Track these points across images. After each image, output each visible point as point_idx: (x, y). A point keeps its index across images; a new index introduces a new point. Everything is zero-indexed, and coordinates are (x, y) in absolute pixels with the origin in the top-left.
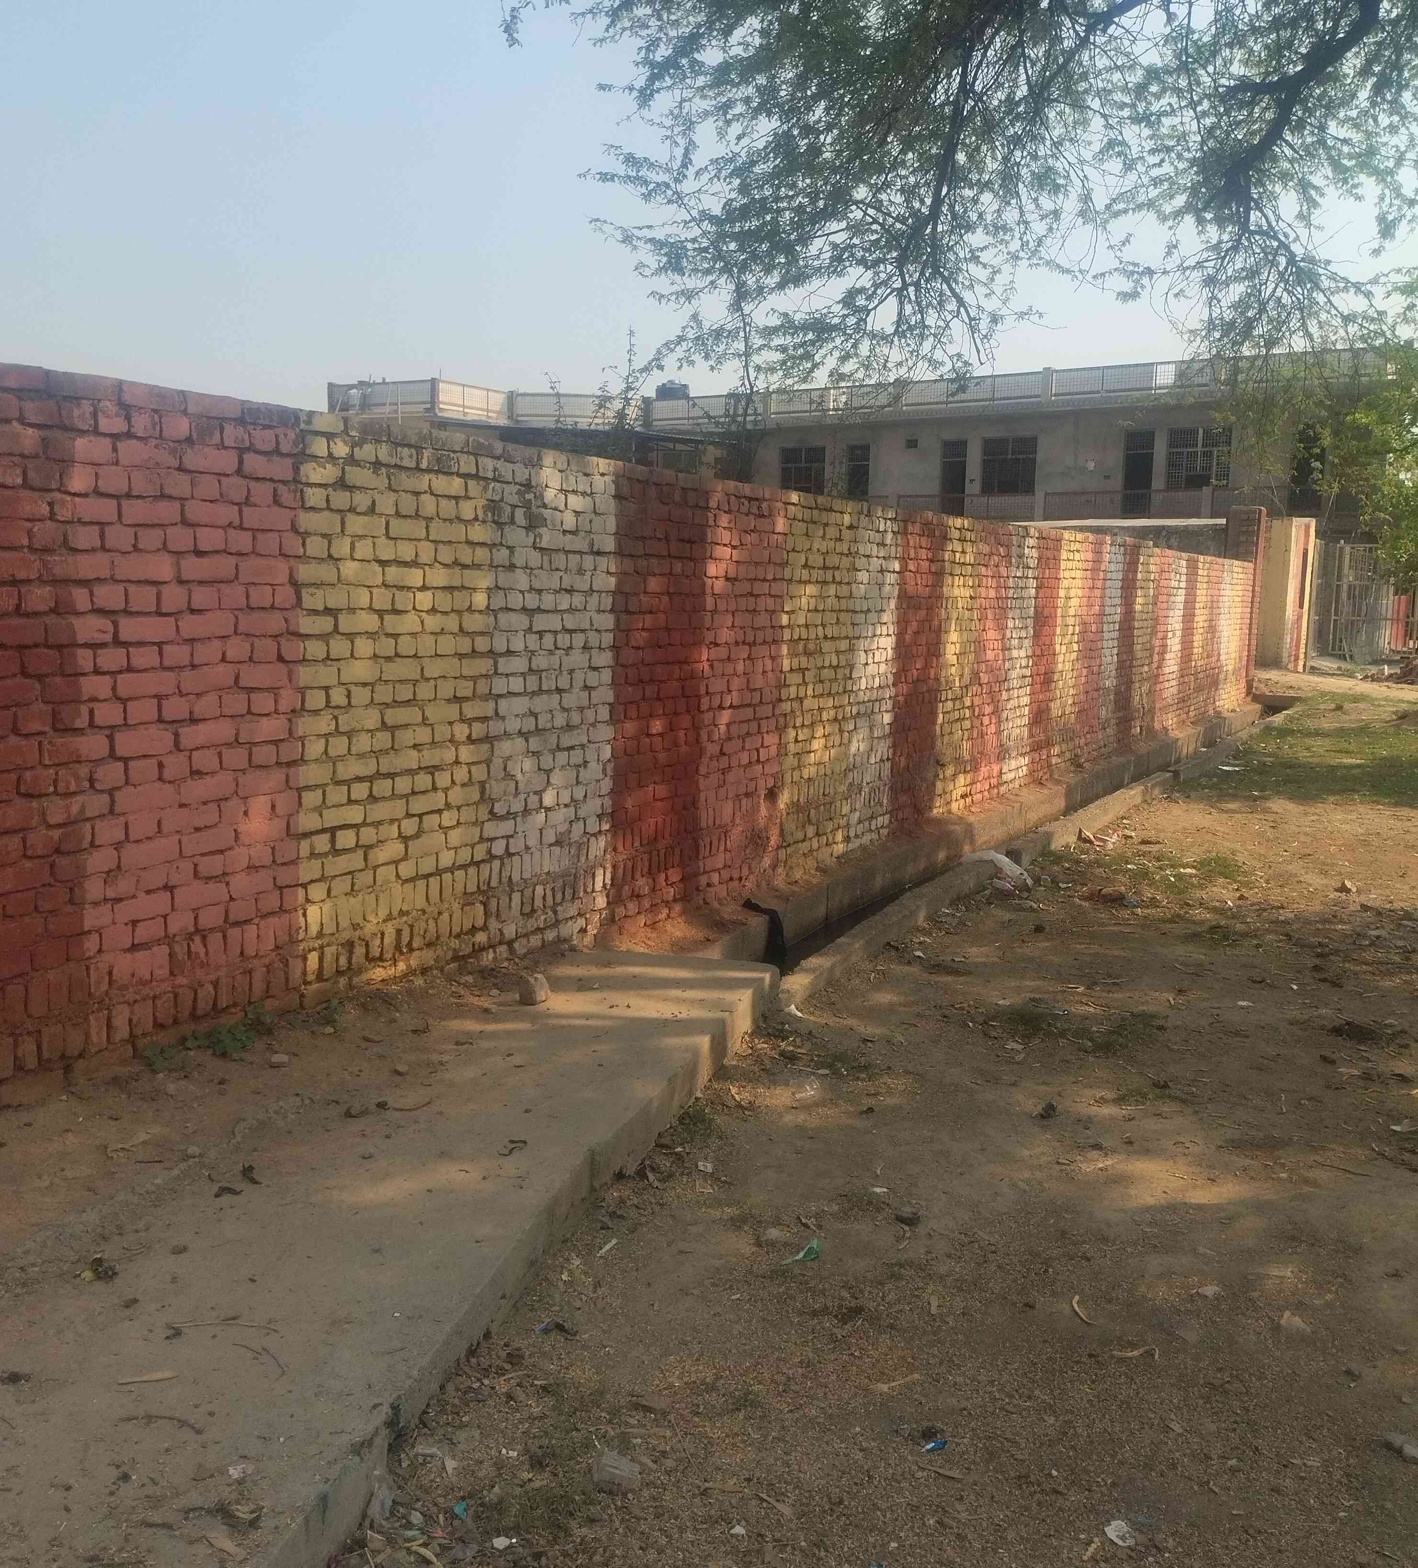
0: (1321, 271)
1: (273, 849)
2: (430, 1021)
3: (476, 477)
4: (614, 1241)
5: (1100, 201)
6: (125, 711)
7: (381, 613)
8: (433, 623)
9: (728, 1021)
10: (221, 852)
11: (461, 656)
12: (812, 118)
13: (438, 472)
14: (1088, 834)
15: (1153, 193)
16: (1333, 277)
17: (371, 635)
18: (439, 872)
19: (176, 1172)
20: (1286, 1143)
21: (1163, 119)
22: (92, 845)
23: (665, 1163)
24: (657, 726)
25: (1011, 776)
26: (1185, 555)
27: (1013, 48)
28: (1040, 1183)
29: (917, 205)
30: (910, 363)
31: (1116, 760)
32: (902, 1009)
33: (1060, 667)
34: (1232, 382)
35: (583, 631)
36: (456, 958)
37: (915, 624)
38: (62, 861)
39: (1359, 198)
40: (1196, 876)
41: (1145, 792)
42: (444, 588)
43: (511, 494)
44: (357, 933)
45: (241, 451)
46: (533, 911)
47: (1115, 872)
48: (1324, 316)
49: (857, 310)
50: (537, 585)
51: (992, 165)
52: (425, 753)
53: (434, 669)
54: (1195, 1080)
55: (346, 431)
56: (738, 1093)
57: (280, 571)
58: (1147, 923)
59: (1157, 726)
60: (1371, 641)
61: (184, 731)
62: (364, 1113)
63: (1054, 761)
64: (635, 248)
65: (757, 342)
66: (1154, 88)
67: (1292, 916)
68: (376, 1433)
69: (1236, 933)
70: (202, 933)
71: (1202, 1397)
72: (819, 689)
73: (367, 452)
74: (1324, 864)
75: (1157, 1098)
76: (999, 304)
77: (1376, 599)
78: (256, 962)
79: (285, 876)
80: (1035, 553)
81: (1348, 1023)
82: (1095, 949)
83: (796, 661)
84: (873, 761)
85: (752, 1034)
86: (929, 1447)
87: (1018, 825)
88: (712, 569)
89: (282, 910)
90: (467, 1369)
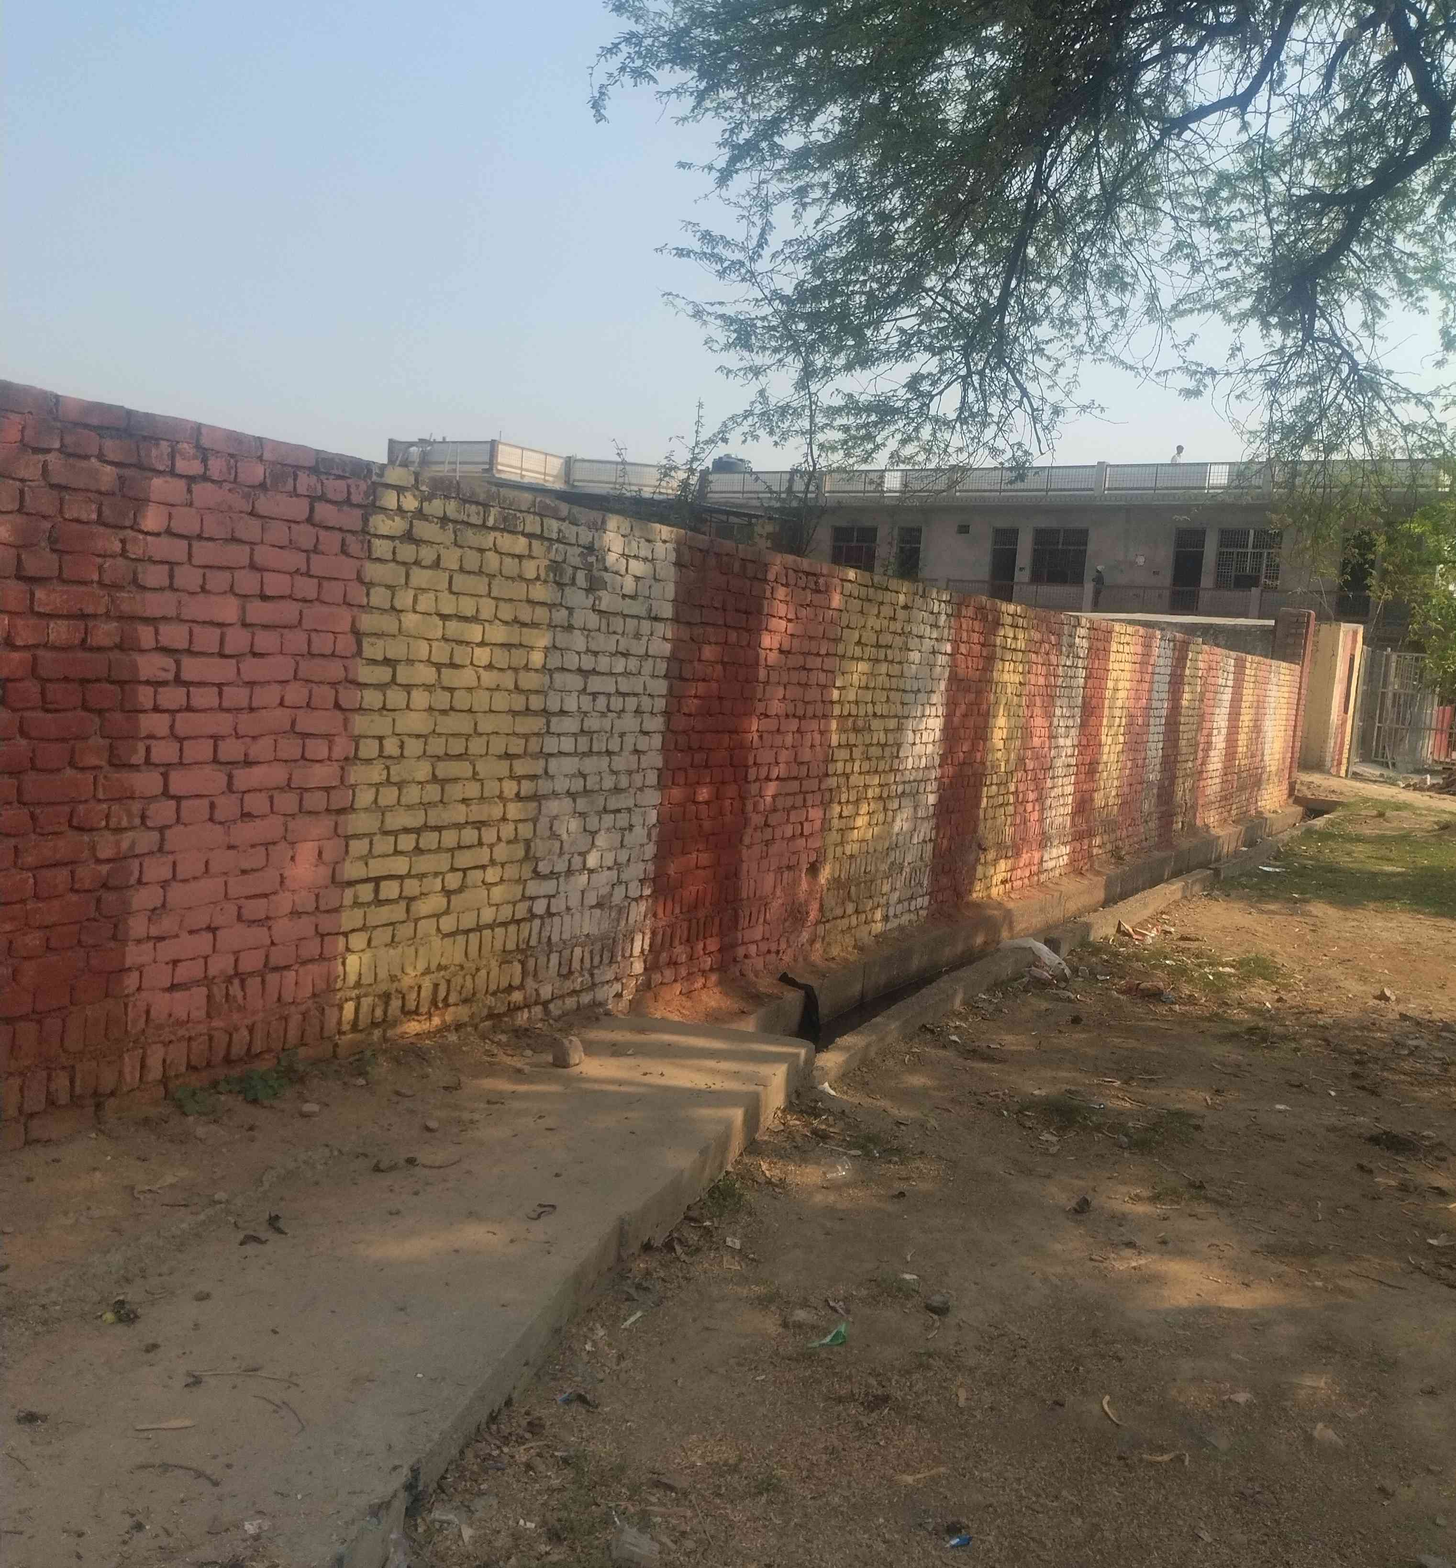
0: (1383, 381)
1: (317, 896)
2: (463, 1079)
3: (541, 537)
4: (639, 1314)
5: (1166, 300)
6: (181, 750)
7: (438, 666)
8: (489, 678)
9: (763, 1097)
10: (266, 896)
11: (514, 713)
12: (888, 205)
13: (503, 530)
14: (1128, 927)
15: (1220, 294)
16: (1395, 387)
17: (428, 688)
18: (479, 928)
19: (202, 1217)
20: (1322, 1251)
21: (1232, 224)
22: (140, 881)
23: (693, 1237)
24: (704, 794)
25: (1050, 864)
26: (1233, 654)
27: (1089, 147)
28: (1072, 1279)
29: (985, 295)
30: (971, 449)
31: (1157, 854)
32: (936, 1093)
33: (1105, 758)
34: (1290, 485)
35: (635, 695)
36: (491, 1016)
37: (963, 706)
38: (109, 897)
39: (1423, 311)
40: (1234, 975)
41: (1184, 889)
42: (503, 645)
43: (574, 556)
44: (395, 985)
45: (313, 499)
46: (570, 972)
47: (1154, 967)
48: (1384, 425)
49: (920, 395)
50: (594, 647)
51: (1062, 261)
52: (474, 807)
53: (487, 724)
54: (1231, 1182)
55: (416, 486)
56: (767, 1168)
57: (343, 620)
58: (1183, 1020)
59: (1199, 823)
60: (1413, 750)
61: (238, 773)
62: (393, 1168)
63: (1095, 851)
64: (705, 323)
65: (820, 420)
66: (1224, 194)
67: (1331, 1021)
68: (395, 1496)
69: (1274, 1035)
70: (241, 977)
71: (1231, 1506)
72: (866, 766)
73: (436, 507)
74: (1363, 970)
75: (1192, 1198)
76: (1062, 396)
77: (1421, 708)
78: (293, 1008)
79: (326, 923)
80: (1085, 643)
81: (1385, 1133)
82: (1132, 1043)
83: (844, 737)
84: (915, 841)
85: (784, 1111)
86: (954, 1542)
87: (1056, 914)
88: (767, 641)
89: (322, 957)
90: (487, 1436)
